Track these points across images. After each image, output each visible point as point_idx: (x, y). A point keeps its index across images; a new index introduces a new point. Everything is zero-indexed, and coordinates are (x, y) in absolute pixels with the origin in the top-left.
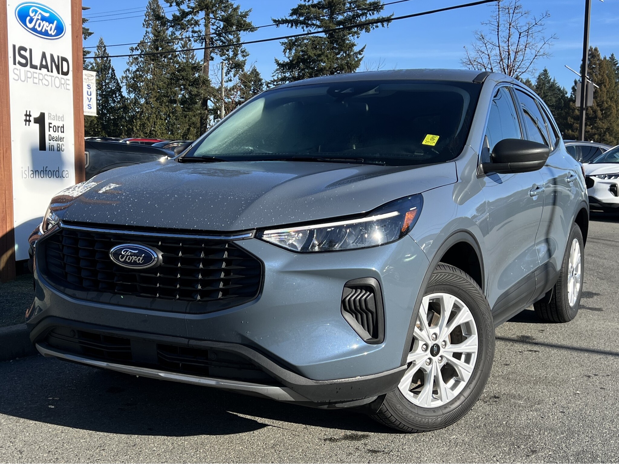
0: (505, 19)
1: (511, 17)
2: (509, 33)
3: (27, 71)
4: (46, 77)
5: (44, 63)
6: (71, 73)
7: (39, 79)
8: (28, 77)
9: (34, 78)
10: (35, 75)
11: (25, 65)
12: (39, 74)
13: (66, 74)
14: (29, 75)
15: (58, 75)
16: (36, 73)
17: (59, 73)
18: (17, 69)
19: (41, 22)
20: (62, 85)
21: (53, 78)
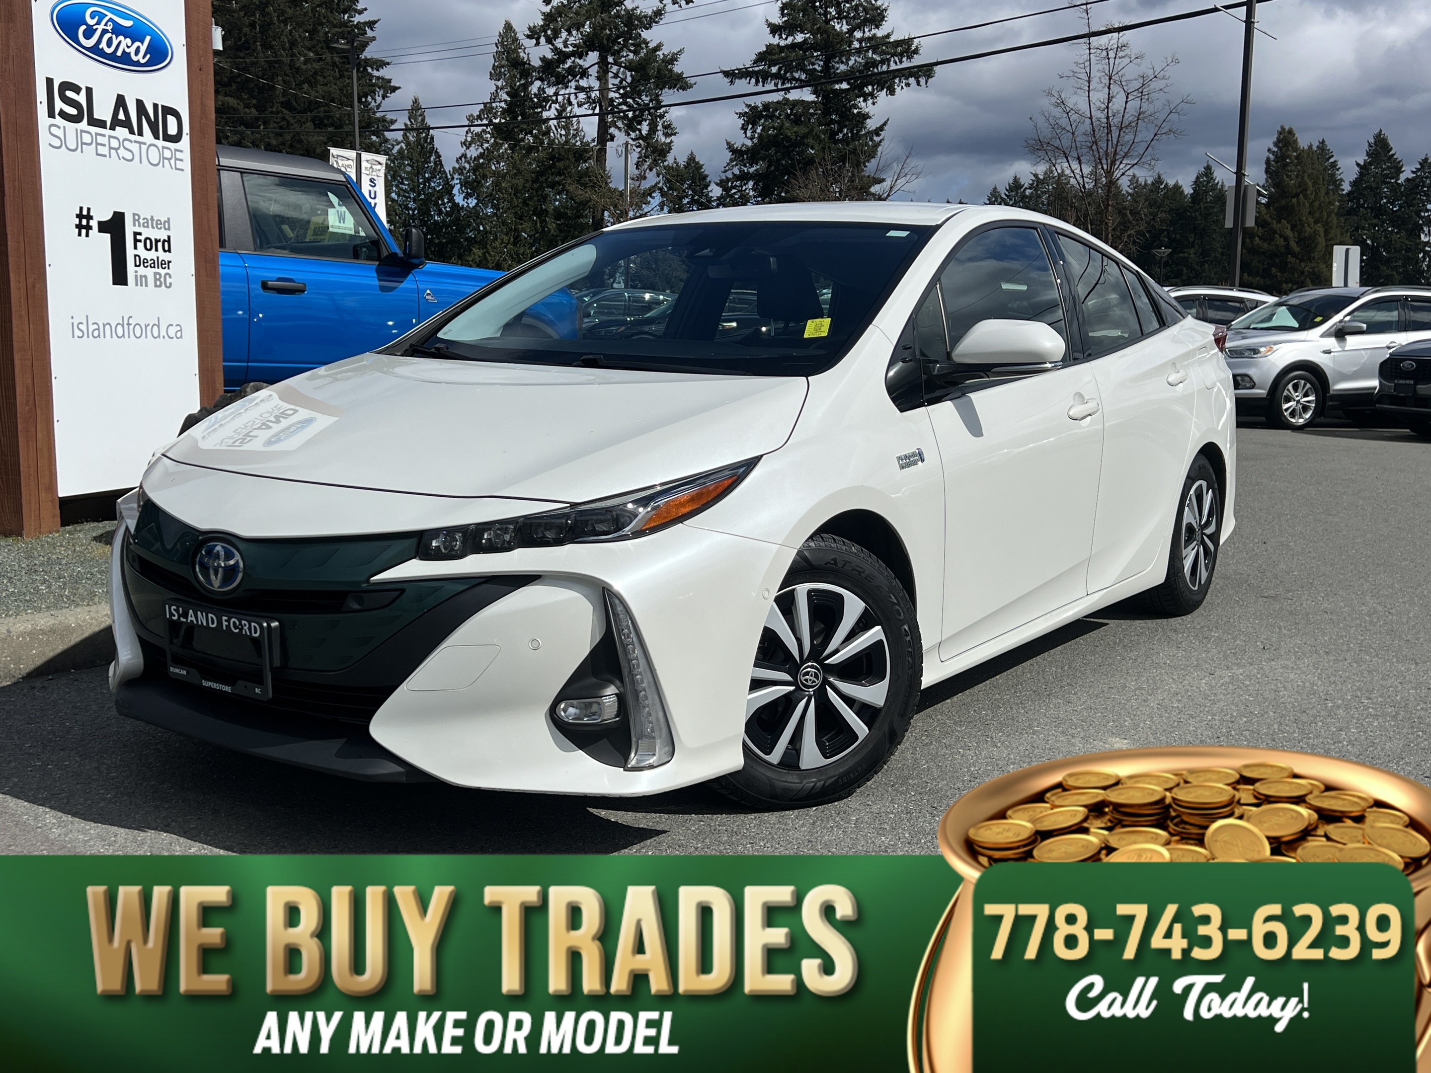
0: (1100, 67)
1: (1111, 65)
2: (1109, 94)
3: (82, 131)
4: (127, 144)
5: (121, 116)
6: (186, 139)
7: (111, 148)
8: (83, 143)
9: (97, 144)
11: (76, 119)
12: (110, 137)
17: (157, 137)
18: (58, 127)
19: (114, 36)
20: (166, 161)
21: (144, 147)
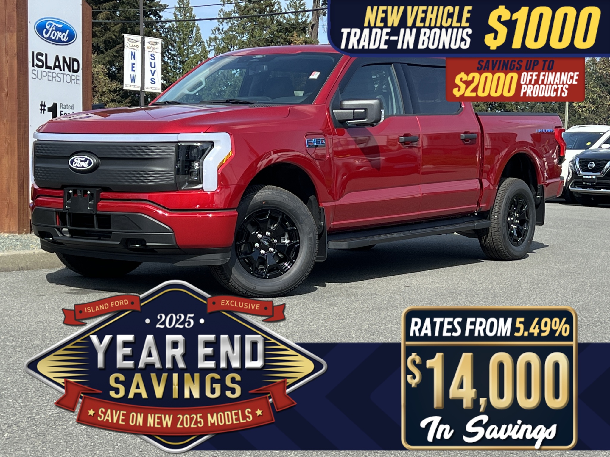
3: (44, 71)
4: (59, 75)
5: (57, 64)
6: (80, 71)
7: (53, 77)
8: (43, 76)
9: (48, 76)
10: (50, 74)
11: (41, 67)
12: (53, 73)
13: (77, 71)
14: (45, 74)
15: (69, 73)
16: (51, 72)
17: (70, 71)
18: (35, 70)
19: (56, 32)
20: (73, 81)
21: (65, 76)
